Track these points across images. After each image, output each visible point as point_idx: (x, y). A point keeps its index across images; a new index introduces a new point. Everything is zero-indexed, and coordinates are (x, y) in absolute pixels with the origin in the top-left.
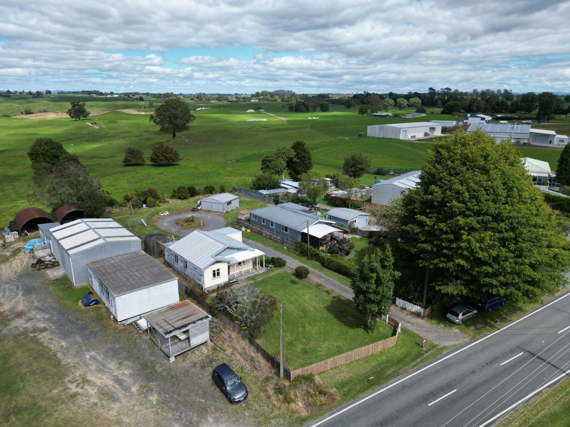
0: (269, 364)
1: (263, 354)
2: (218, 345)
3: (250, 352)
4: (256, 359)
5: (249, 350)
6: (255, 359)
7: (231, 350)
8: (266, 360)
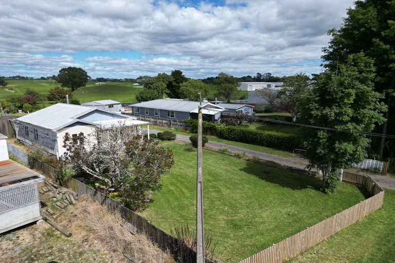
0: (165, 255)
1: (151, 235)
2: (58, 227)
3: (123, 234)
4: (135, 246)
5: (121, 231)
6: (133, 246)
7: (84, 233)
8: (159, 247)
